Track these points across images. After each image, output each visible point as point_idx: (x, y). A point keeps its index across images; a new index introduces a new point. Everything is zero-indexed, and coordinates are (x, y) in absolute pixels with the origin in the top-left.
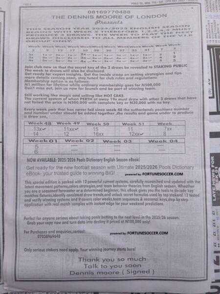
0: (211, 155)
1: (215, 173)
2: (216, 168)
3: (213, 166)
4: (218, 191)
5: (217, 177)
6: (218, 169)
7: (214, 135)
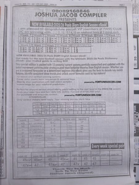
0: (135, 104)
1: (136, 116)
2: (137, 113)
3: (135, 112)
4: (137, 127)
5: (137, 119)
6: (138, 114)
7: (136, 92)
